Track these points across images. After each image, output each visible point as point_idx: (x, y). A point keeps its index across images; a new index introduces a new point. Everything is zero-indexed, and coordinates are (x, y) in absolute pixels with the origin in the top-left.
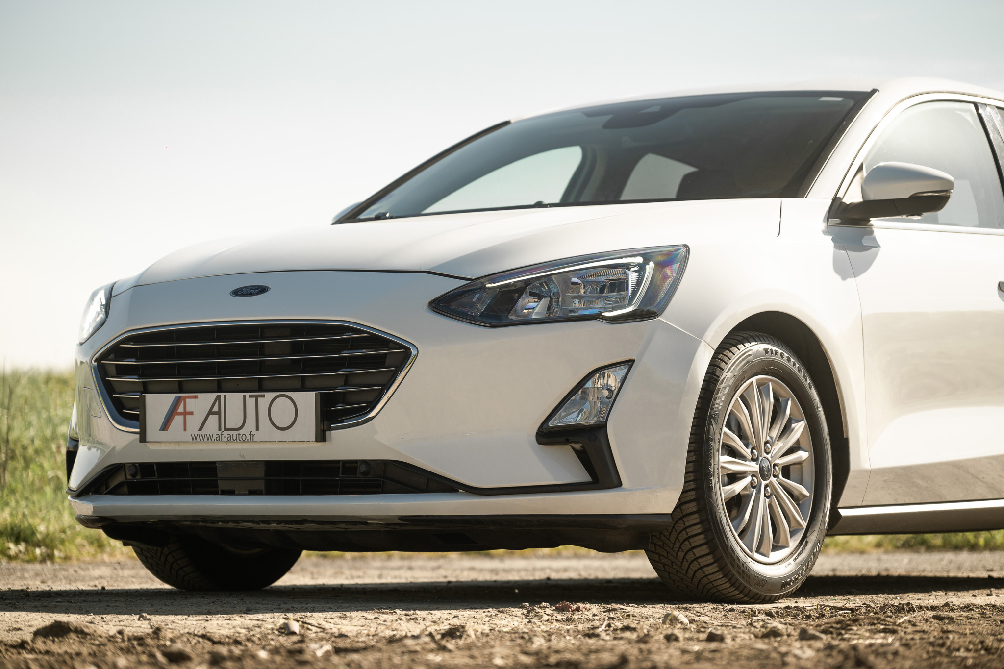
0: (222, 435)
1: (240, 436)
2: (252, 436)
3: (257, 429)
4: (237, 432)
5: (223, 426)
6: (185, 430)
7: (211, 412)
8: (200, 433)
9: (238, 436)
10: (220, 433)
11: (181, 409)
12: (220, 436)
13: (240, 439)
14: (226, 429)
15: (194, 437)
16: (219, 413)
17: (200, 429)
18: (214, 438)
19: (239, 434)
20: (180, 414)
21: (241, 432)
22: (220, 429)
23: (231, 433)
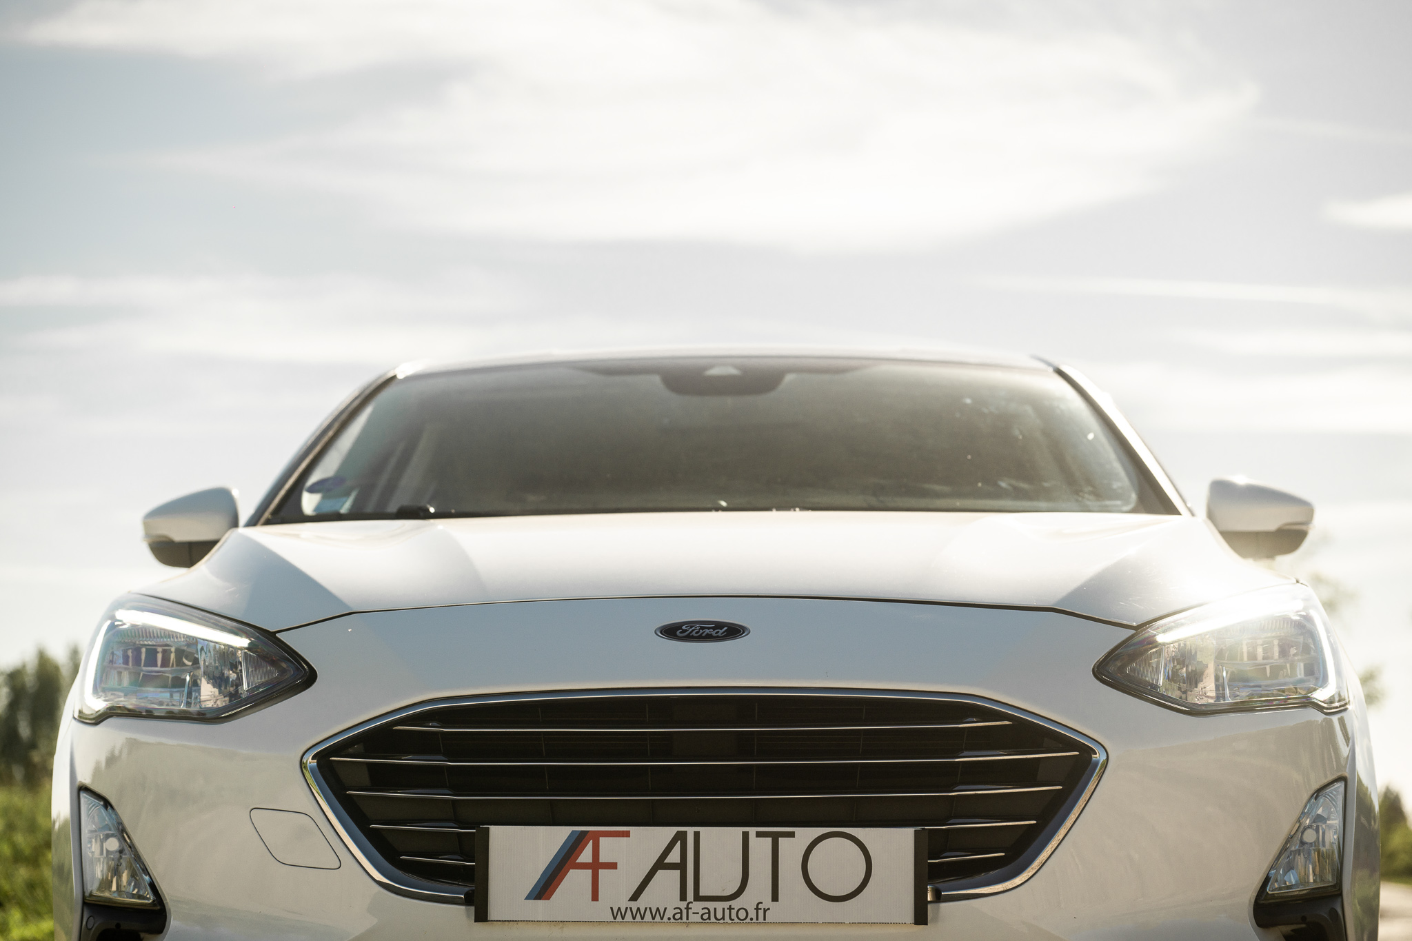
0: (688, 908)
1: (734, 913)
2: (761, 913)
3: (775, 898)
4: (726, 904)
5: (691, 890)
6: (595, 897)
7: (660, 864)
8: (634, 905)
9: (727, 912)
10: (683, 905)
11: (586, 856)
12: (684, 912)
13: (733, 916)
14: (697, 898)
15: (617, 914)
16: (681, 866)
17: (635, 897)
18: (669, 914)
19: (730, 908)
20: (584, 866)
21: (736, 904)
22: (683, 897)
23: (711, 905)
